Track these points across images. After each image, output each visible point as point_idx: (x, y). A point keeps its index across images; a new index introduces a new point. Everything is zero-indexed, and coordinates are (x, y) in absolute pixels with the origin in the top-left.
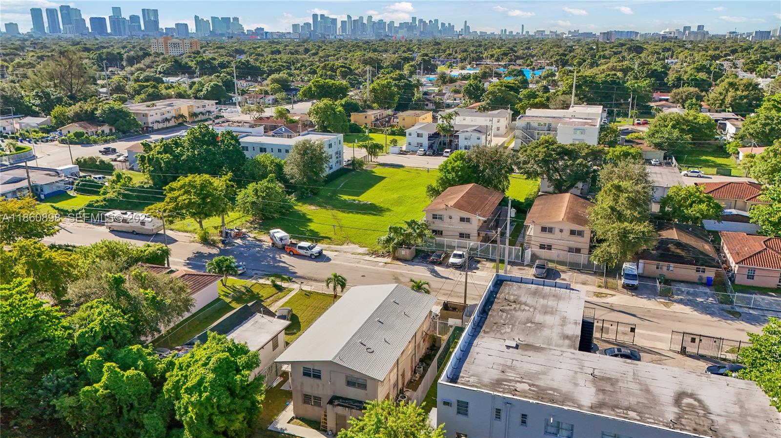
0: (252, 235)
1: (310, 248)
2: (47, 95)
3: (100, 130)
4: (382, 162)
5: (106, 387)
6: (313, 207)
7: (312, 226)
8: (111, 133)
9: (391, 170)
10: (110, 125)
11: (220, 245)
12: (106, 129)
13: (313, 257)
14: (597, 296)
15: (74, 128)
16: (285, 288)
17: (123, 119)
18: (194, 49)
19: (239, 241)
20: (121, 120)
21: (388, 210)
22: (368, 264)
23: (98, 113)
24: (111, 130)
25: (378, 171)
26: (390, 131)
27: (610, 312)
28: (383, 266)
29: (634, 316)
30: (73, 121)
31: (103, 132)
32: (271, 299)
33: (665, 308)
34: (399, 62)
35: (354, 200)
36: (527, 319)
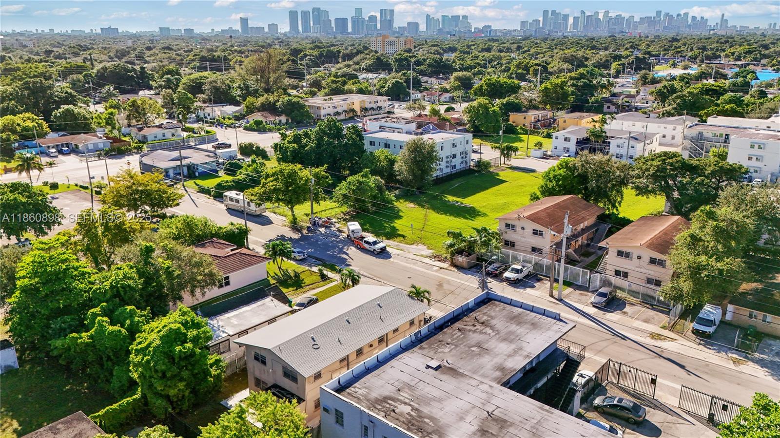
0: (337, 225)
1: (375, 243)
2: (247, 87)
3: (277, 119)
4: (515, 165)
5: (91, 337)
6: (412, 205)
7: (398, 224)
8: (287, 123)
9: (517, 174)
10: (286, 116)
11: (305, 231)
12: (283, 119)
13: (376, 253)
14: (653, 338)
15: (258, 116)
16: (329, 278)
17: (298, 111)
18: (408, 47)
19: (322, 230)
20: (296, 112)
21: (485, 215)
22: (422, 267)
23: (278, 104)
24: (287, 120)
25: (502, 175)
26: (545, 134)
27: (656, 357)
28: (436, 271)
29: (683, 367)
30: (259, 111)
31: (280, 121)
32: (311, 286)
33: (731, 365)
34: (607, 60)
35: (457, 202)
36: (478, 343)
